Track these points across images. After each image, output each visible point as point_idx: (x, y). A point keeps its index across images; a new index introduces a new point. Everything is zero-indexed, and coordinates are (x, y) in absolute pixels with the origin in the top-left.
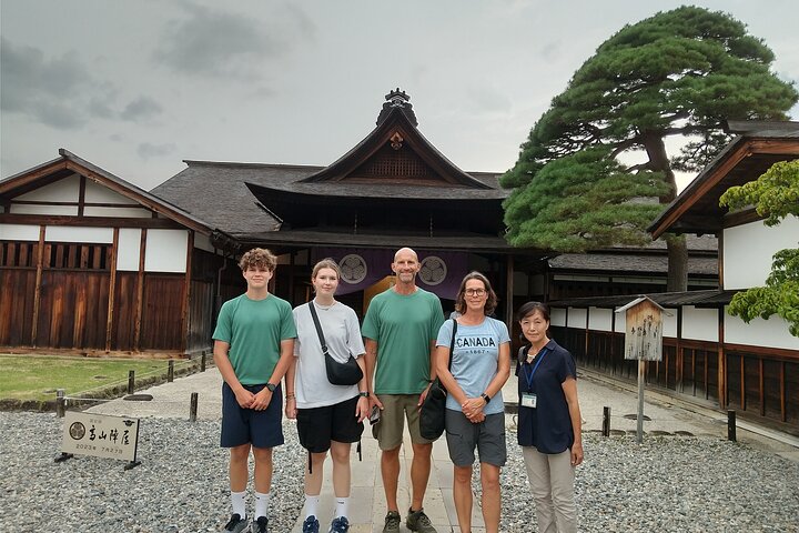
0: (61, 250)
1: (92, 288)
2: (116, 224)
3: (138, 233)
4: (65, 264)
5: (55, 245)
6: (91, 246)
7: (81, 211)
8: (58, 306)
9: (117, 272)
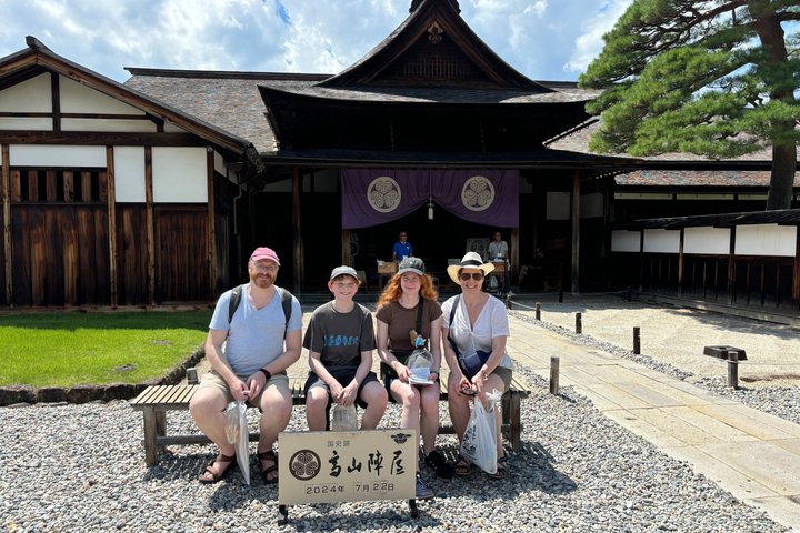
0: (33, 178)
1: (84, 226)
2: (109, 141)
3: (139, 152)
4: (42, 195)
5: (24, 171)
6: (77, 172)
7: (57, 124)
8: (38, 253)
9: (116, 203)
